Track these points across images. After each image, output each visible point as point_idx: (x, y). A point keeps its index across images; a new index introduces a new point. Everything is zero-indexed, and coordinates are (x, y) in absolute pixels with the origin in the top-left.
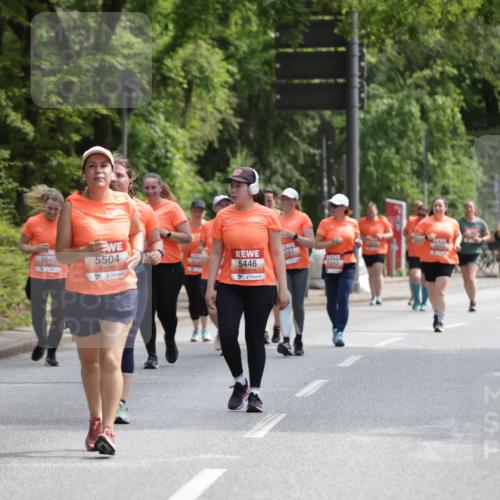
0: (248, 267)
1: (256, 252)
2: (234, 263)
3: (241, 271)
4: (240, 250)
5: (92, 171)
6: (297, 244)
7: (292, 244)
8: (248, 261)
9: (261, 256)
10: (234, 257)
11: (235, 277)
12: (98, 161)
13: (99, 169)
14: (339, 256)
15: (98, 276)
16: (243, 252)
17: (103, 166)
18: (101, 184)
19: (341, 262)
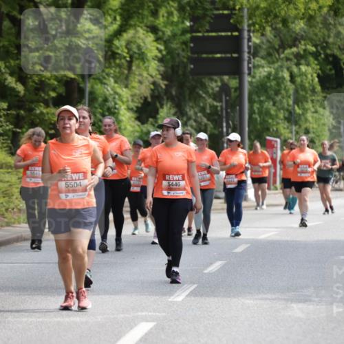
0: (175, 187)
1: (180, 177)
2: (165, 183)
3: (170, 189)
4: (169, 175)
6: (209, 172)
7: (206, 172)
8: (174, 182)
9: (183, 179)
10: (165, 179)
11: (165, 193)
12: (66, 116)
13: (67, 121)
14: (234, 176)
15: (67, 196)
16: (171, 176)
17: (70, 119)
18: (68, 131)
19: (236, 180)
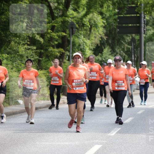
0: (120, 86)
1: (123, 81)
2: (116, 84)
3: (118, 87)
4: (118, 81)
5: (76, 60)
8: (120, 84)
9: (124, 82)
10: (116, 82)
11: (116, 88)
12: (77, 57)
13: (77, 59)
14: (144, 80)
15: (76, 89)
16: (119, 81)
17: (79, 58)
18: (78, 63)
19: (144, 82)
